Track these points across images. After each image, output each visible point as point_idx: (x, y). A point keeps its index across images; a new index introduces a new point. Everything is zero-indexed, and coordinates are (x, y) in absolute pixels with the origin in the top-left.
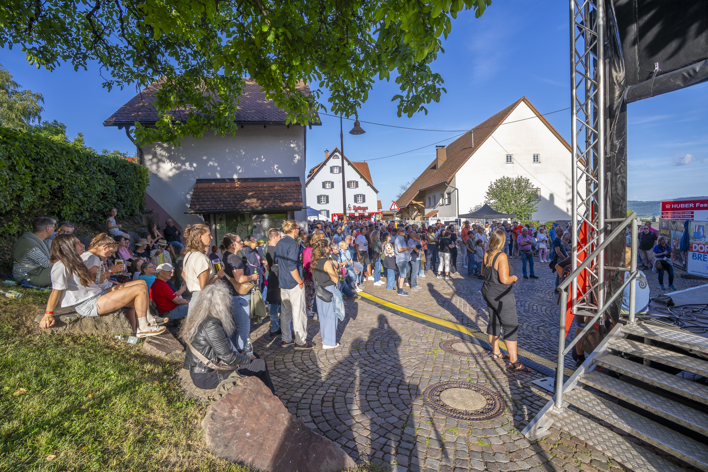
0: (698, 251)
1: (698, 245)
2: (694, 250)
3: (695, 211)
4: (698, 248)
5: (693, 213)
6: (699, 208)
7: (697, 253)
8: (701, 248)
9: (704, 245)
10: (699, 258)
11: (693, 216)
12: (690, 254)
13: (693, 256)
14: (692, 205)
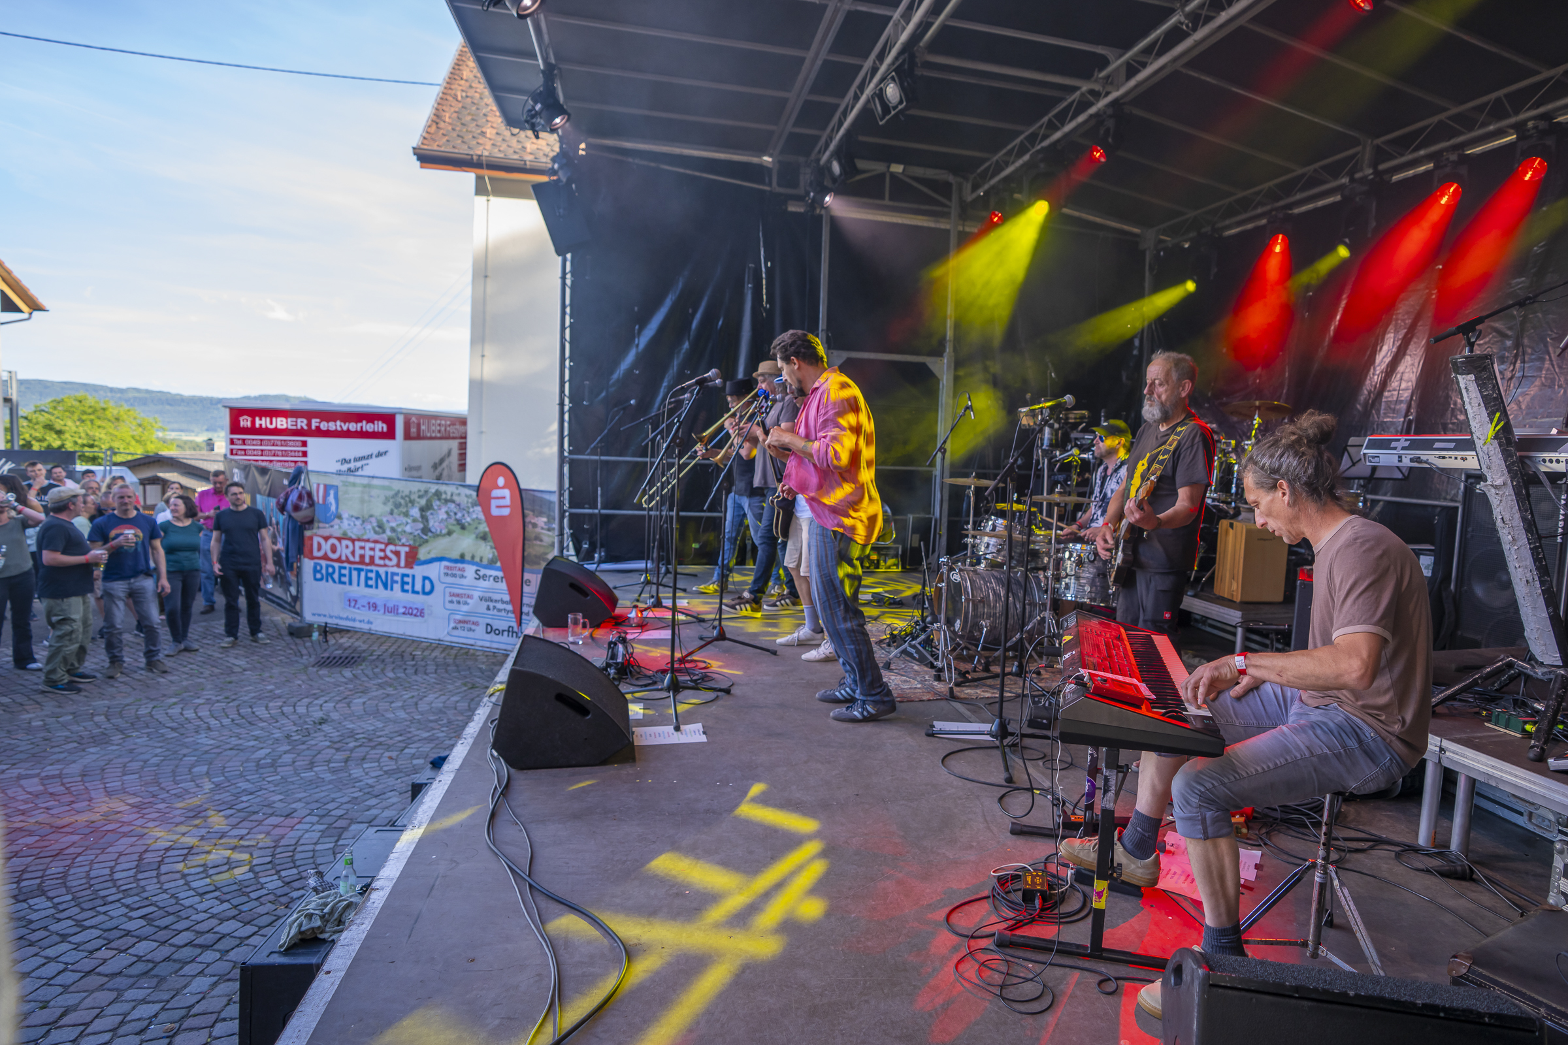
0: (325, 557)
1: (326, 539)
2: (316, 553)
3: (310, 440)
4: (326, 547)
5: (304, 444)
6: (319, 433)
7: (324, 563)
8: (334, 549)
9: (339, 539)
10: (330, 575)
11: (305, 454)
12: (308, 565)
13: (315, 571)
14: (302, 423)
